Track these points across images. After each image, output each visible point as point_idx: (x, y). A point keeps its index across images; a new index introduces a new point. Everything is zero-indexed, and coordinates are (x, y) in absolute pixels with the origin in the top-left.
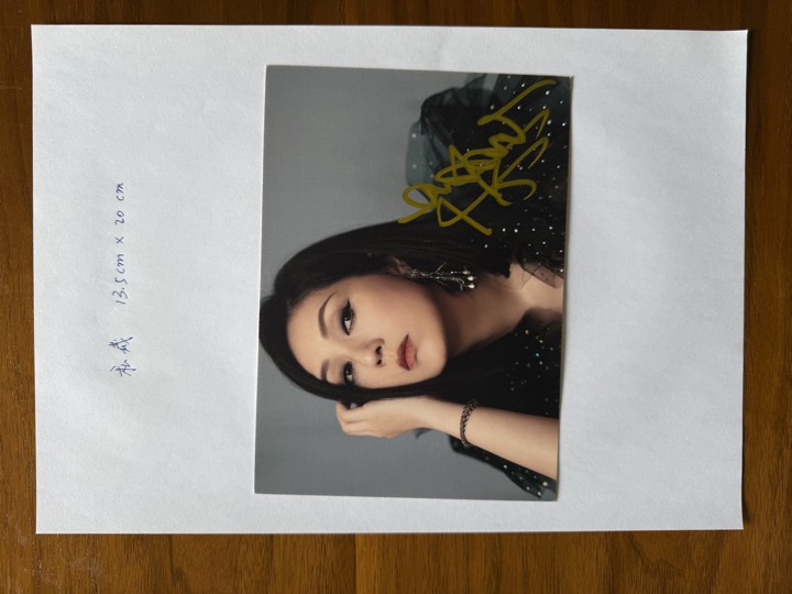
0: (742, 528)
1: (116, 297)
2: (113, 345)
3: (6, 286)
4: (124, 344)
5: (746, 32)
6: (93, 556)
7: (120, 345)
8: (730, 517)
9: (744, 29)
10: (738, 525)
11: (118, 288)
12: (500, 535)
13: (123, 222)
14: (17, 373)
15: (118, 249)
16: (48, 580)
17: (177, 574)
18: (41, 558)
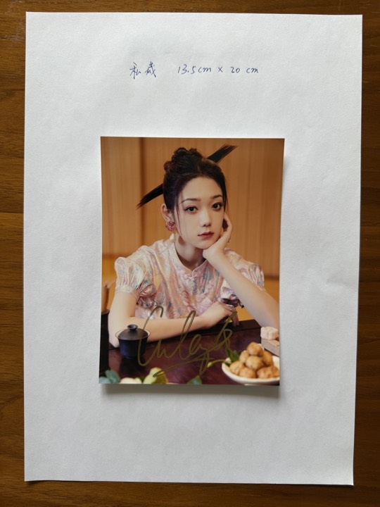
0: (25, 480)
1: (183, 67)
2: (151, 64)
4: (152, 71)
5: (352, 484)
7: (150, 69)
8: (32, 472)
9: (354, 483)
10: (27, 478)
11: (189, 68)
13: (233, 72)
15: (215, 69)
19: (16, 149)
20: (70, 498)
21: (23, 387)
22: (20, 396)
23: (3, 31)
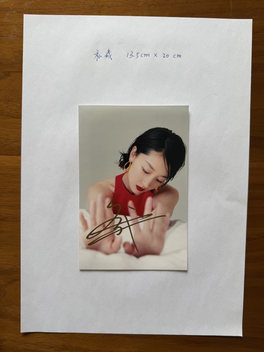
0: (21, 332)
1: (130, 53)
2: (109, 51)
3: (142, 3)
4: (109, 56)
6: (18, 36)
7: (108, 54)
8: (26, 326)
9: (243, 335)
10: (23, 330)
11: (135, 54)
12: (19, 221)
13: (164, 57)
14: (103, 6)
15: (152, 55)
16: (7, 15)
17: (8, 74)
18: (18, 12)
19: (12, 112)
20: (52, 347)
21: (20, 274)
22: (18, 279)
23: (2, 32)
